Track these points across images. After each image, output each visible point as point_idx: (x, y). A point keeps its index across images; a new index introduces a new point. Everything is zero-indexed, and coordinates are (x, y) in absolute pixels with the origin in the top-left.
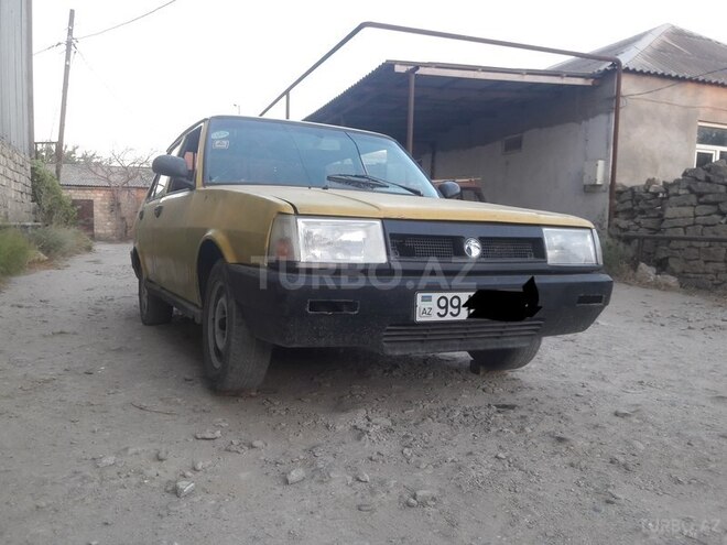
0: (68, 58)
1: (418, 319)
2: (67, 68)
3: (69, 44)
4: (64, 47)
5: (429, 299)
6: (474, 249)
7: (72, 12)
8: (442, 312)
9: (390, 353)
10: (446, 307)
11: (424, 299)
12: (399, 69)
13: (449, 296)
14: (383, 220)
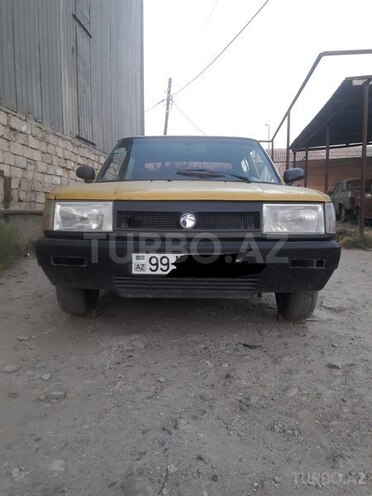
0: (167, 109)
1: (134, 272)
2: (167, 115)
3: (168, 99)
4: (165, 102)
5: (143, 258)
6: (189, 221)
7: (170, 79)
8: (154, 268)
9: (123, 295)
10: (157, 264)
11: (138, 258)
12: (356, 83)
13: (159, 256)
14: (116, 201)
